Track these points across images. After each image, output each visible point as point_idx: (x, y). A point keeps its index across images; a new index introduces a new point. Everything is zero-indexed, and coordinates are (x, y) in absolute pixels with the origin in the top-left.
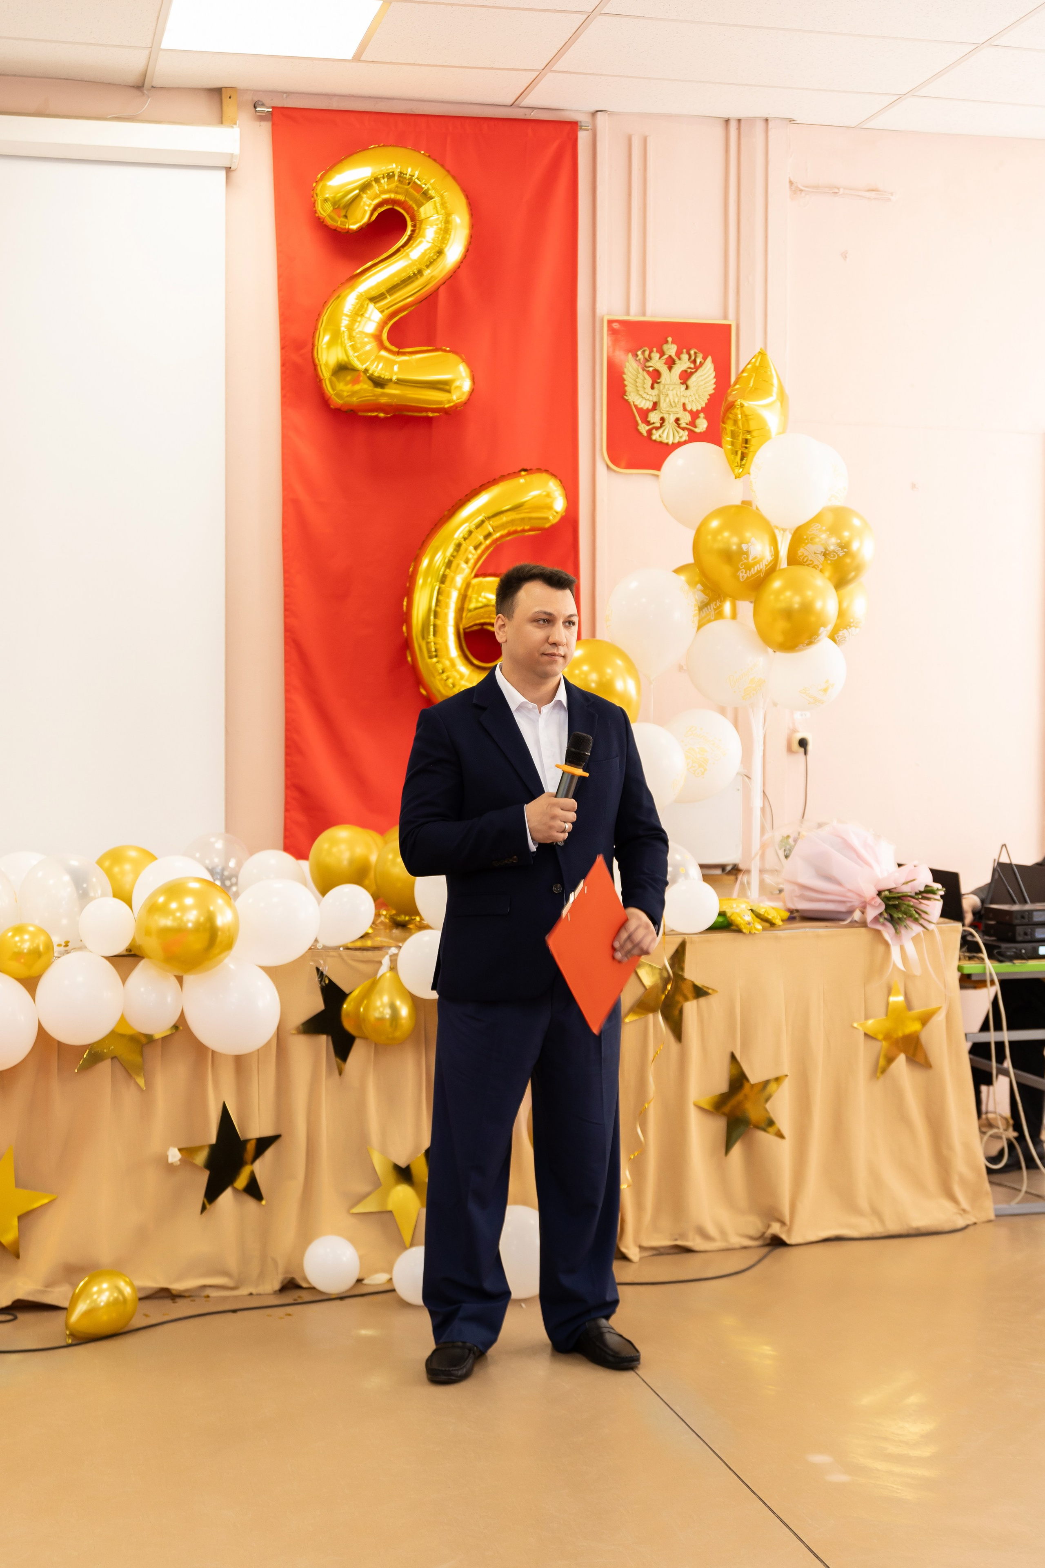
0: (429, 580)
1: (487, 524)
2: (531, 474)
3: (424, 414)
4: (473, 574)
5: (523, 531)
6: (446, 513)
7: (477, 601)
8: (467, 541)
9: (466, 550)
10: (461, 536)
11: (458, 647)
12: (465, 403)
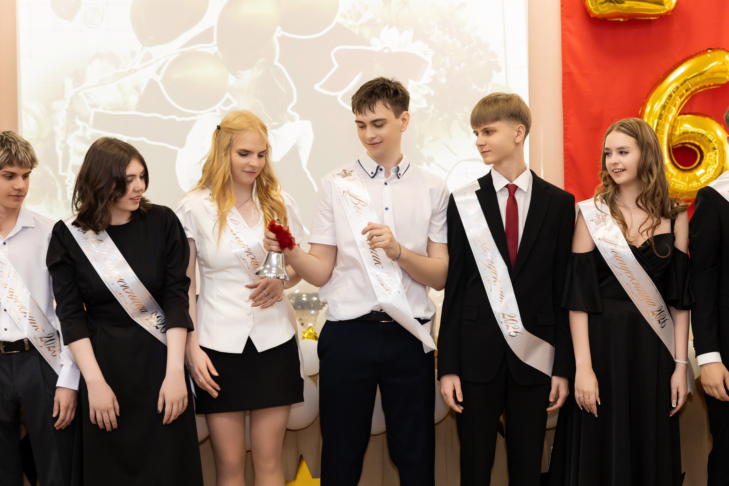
0: (651, 119)
1: (687, 82)
2: (714, 51)
3: (648, 18)
4: (678, 114)
5: (710, 86)
6: (662, 77)
7: (680, 130)
8: (675, 93)
9: (674, 99)
10: (672, 90)
11: (669, 157)
12: (673, 11)
